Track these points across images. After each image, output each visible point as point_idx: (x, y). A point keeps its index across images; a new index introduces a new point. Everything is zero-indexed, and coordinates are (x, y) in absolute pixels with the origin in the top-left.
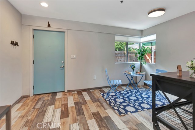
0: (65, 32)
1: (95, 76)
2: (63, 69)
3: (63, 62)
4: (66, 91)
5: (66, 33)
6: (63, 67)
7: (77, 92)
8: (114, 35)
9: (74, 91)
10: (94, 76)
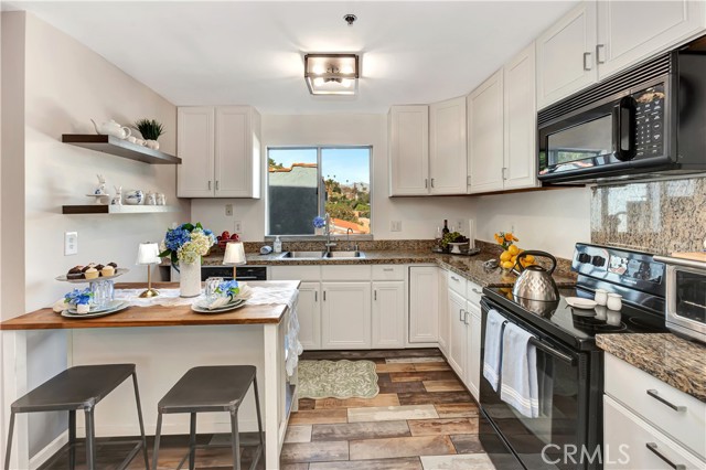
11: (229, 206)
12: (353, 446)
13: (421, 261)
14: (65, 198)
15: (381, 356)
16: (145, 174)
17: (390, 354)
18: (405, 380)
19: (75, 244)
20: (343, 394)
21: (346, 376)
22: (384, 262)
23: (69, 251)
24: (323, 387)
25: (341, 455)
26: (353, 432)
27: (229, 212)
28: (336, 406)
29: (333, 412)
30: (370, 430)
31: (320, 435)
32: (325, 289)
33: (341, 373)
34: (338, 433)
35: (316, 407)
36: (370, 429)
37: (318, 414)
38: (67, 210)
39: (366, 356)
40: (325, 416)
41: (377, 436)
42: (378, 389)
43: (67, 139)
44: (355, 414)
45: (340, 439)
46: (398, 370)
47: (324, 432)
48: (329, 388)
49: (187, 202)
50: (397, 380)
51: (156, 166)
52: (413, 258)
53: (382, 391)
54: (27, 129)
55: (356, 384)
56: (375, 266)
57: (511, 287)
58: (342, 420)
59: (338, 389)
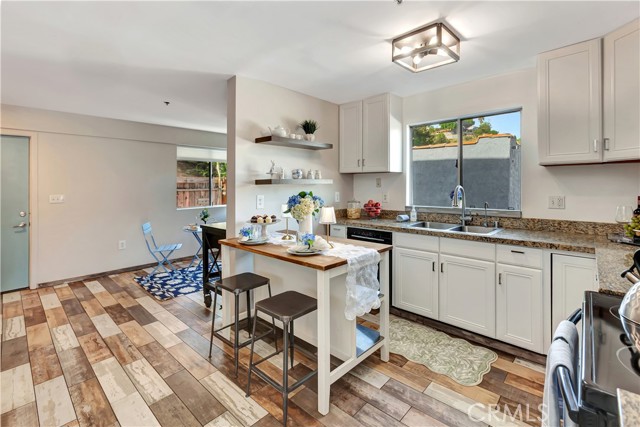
0: (29, 138)
1: (124, 241)
2: (24, 231)
3: (22, 213)
4: (33, 286)
5: (32, 140)
6: (25, 225)
7: (70, 284)
8: (175, 145)
9: (61, 282)
10: (121, 242)
11: (378, 180)
12: (412, 413)
13: (569, 249)
14: (257, 175)
15: (512, 352)
16: (310, 157)
17: (524, 355)
18: (524, 388)
19: (263, 202)
20: (436, 368)
21: (452, 355)
22: (512, 242)
23: (259, 206)
24: (423, 353)
25: (396, 413)
26: (421, 402)
27: (379, 185)
28: (424, 374)
29: (415, 378)
30: (440, 411)
31: (390, 388)
32: (442, 262)
33: (450, 350)
34: (407, 395)
35: (405, 367)
36: (441, 409)
37: (402, 373)
38: (258, 182)
39: (491, 345)
40: (407, 377)
41: (441, 419)
42: (479, 381)
43: (258, 141)
44: (434, 389)
45: (405, 401)
46: (525, 375)
47: (396, 388)
48: (428, 357)
49: (349, 177)
50: (514, 384)
51: (320, 151)
52: (556, 243)
53: (484, 384)
54: (237, 139)
55: (458, 365)
56: (500, 246)
57: (621, 296)
58: (419, 388)
59: (436, 361)
